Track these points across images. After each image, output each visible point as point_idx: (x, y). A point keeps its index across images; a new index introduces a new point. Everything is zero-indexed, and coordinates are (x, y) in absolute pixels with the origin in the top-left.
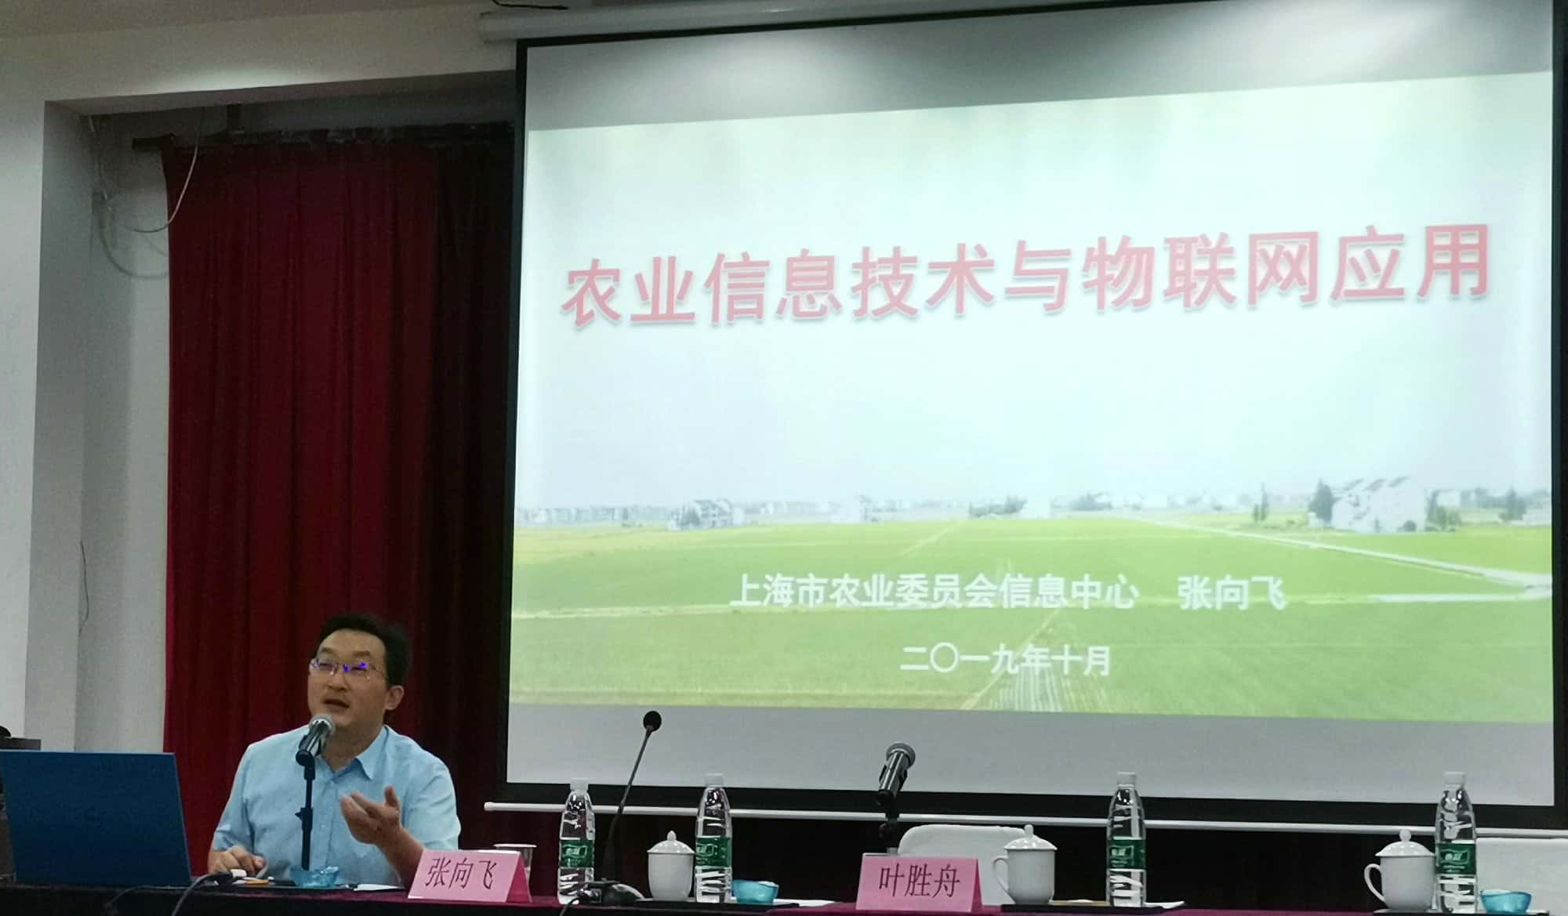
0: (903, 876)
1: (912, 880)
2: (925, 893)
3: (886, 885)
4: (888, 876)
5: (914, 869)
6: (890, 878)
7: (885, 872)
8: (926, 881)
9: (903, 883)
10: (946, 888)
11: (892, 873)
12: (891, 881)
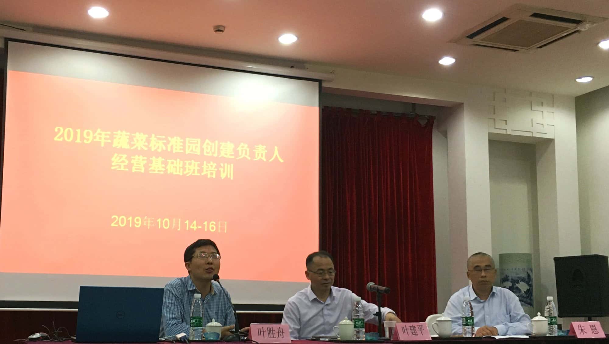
0: (265, 331)
1: (269, 332)
2: (274, 337)
3: (261, 334)
4: (260, 331)
5: (268, 329)
6: (261, 332)
7: (259, 330)
8: (274, 333)
9: (266, 333)
10: (281, 335)
11: (262, 330)
12: (262, 333)
